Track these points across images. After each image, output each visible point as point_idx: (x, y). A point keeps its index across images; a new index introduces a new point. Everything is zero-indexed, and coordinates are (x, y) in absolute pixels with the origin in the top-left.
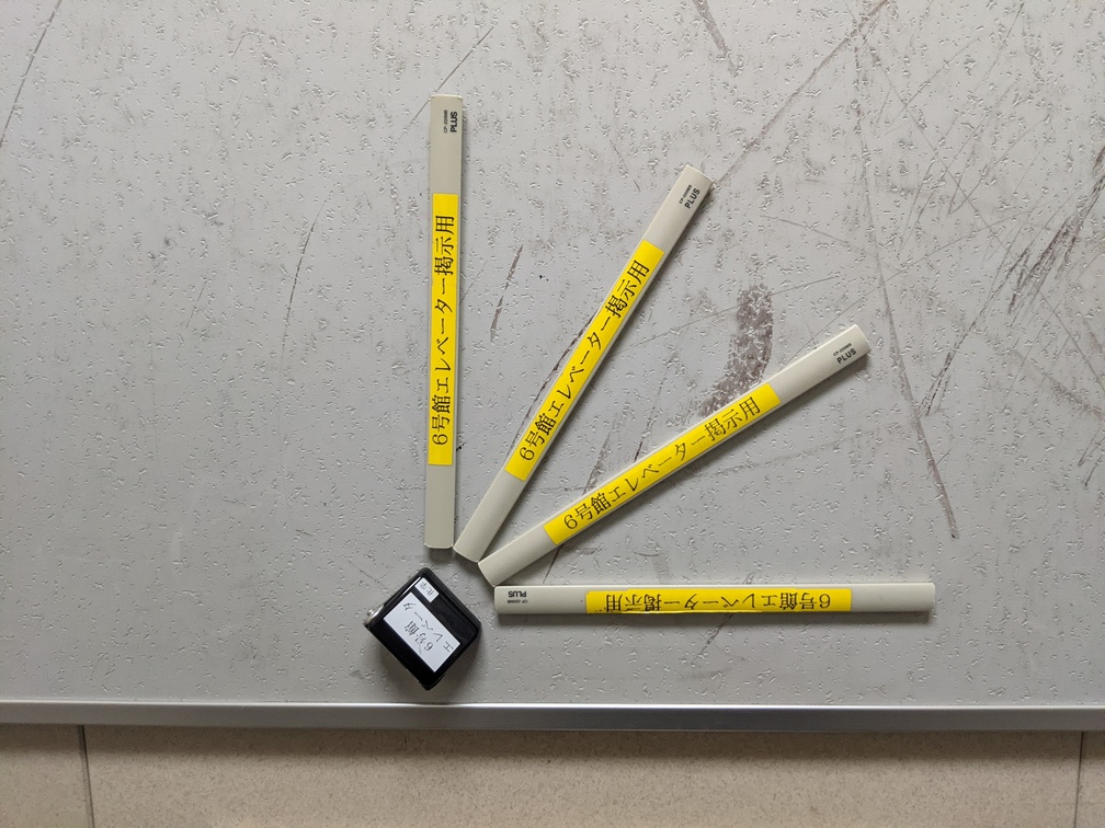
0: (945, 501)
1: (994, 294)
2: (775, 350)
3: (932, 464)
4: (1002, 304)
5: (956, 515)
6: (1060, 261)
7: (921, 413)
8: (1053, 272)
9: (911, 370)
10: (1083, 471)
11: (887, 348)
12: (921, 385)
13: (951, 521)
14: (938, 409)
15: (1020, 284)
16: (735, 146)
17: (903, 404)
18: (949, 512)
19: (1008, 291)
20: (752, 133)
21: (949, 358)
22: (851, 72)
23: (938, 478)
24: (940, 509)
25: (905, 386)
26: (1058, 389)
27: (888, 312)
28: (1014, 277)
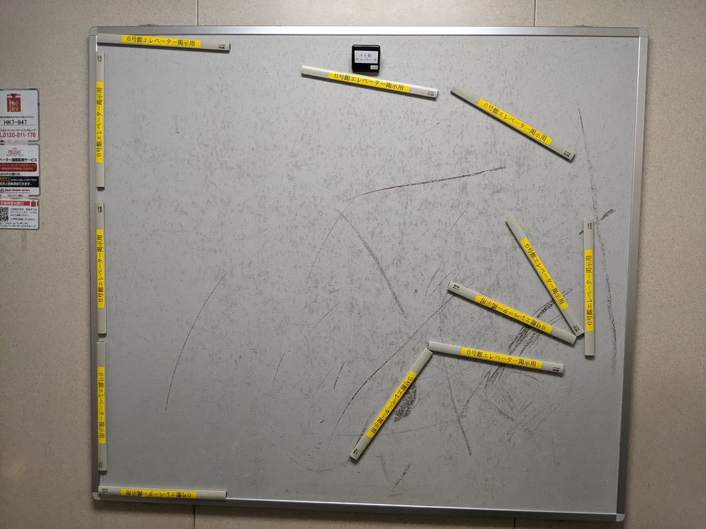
0: (467, 444)
1: (480, 383)
2: (417, 396)
3: (463, 432)
4: (483, 386)
5: (471, 448)
6: (499, 375)
7: (460, 417)
8: (497, 378)
9: (457, 404)
10: (508, 436)
11: (450, 396)
12: (460, 408)
13: (469, 450)
14: (465, 416)
15: (488, 381)
16: (406, 338)
17: (455, 414)
18: (469, 447)
19: (484, 382)
20: (411, 334)
21: (468, 401)
22: (439, 320)
23: (465, 437)
24: (466, 446)
25: (455, 408)
26: (500, 412)
27: (450, 387)
28: (486, 379)
